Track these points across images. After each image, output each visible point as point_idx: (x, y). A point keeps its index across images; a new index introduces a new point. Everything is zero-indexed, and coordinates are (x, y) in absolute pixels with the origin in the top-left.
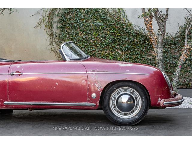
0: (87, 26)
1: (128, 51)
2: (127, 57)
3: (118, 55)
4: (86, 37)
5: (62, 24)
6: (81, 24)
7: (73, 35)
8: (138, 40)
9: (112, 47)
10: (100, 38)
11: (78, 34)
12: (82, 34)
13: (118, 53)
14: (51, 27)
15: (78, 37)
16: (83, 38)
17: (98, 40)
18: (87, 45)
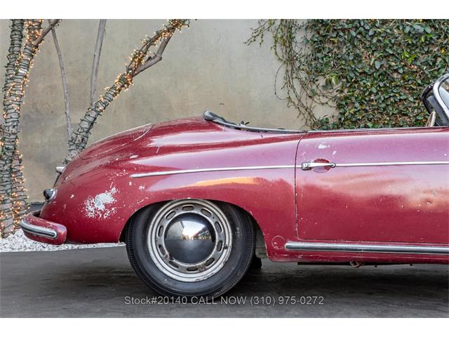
0: (383, 35)
4: (382, 66)
5: (318, 33)
6: (368, 30)
7: (346, 60)
10: (419, 67)
11: (361, 57)
12: (370, 59)
14: (289, 41)
15: (360, 66)
16: (373, 67)
17: (413, 73)
18: (385, 85)
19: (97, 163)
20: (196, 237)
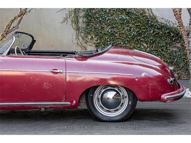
0: (112, 20)
1: (153, 43)
2: (152, 49)
3: (143, 47)
4: (111, 31)
5: (88, 19)
6: (106, 18)
7: (98, 29)
8: (163, 32)
9: (138, 40)
10: (125, 31)
11: (104, 28)
12: (107, 29)
13: (143, 45)
14: (77, 22)
15: (103, 31)
16: (108, 31)
17: (123, 34)
18: (113, 39)
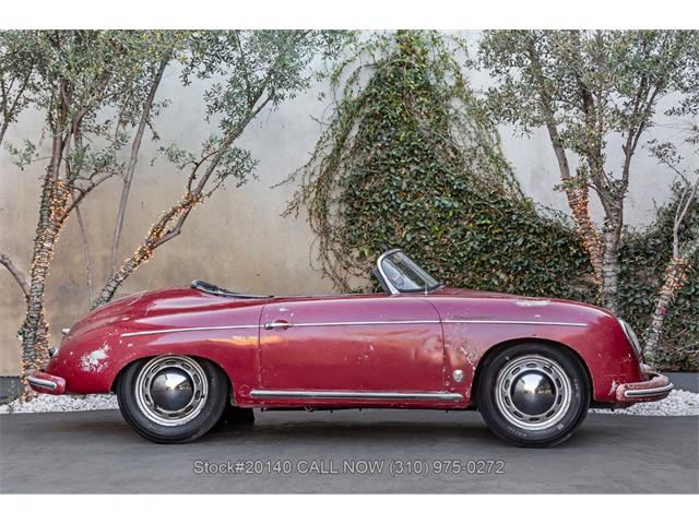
0: (414, 209)
1: (523, 272)
2: (522, 289)
3: (496, 283)
4: (413, 239)
5: (352, 206)
6: (400, 204)
7: (379, 233)
8: (549, 244)
9: (482, 264)
10: (449, 240)
11: (394, 230)
12: (402, 232)
13: (498, 277)
14: (323, 214)
15: (392, 239)
16: (404, 239)
17: (444, 245)
19: (103, 322)
20: (178, 387)
